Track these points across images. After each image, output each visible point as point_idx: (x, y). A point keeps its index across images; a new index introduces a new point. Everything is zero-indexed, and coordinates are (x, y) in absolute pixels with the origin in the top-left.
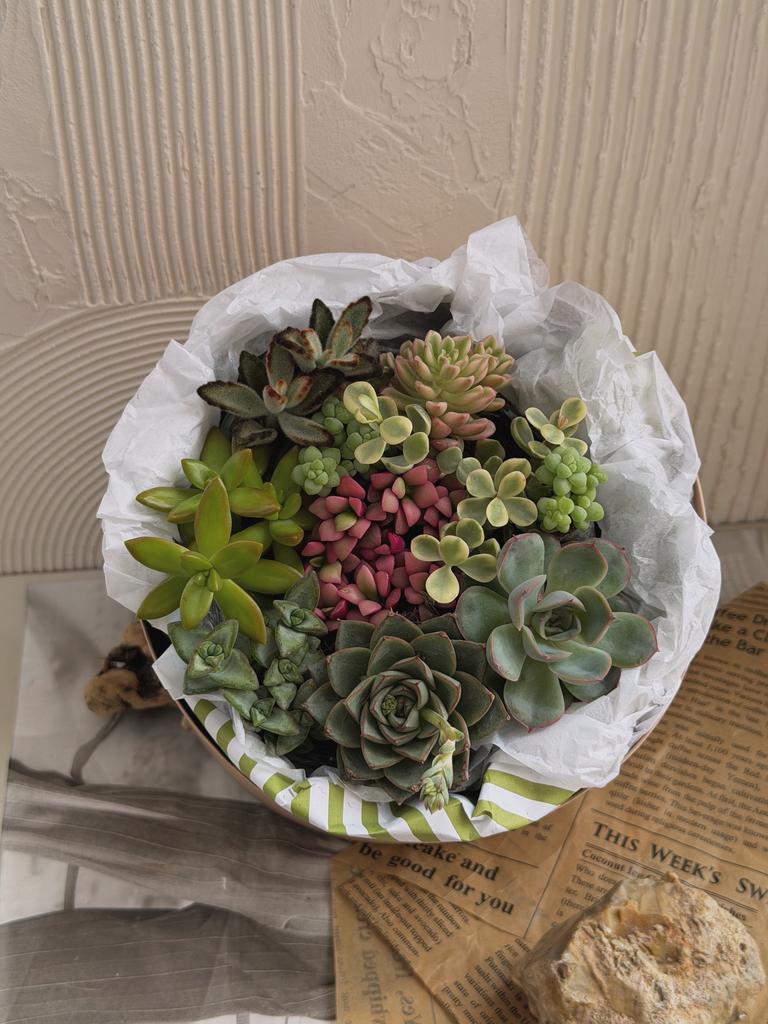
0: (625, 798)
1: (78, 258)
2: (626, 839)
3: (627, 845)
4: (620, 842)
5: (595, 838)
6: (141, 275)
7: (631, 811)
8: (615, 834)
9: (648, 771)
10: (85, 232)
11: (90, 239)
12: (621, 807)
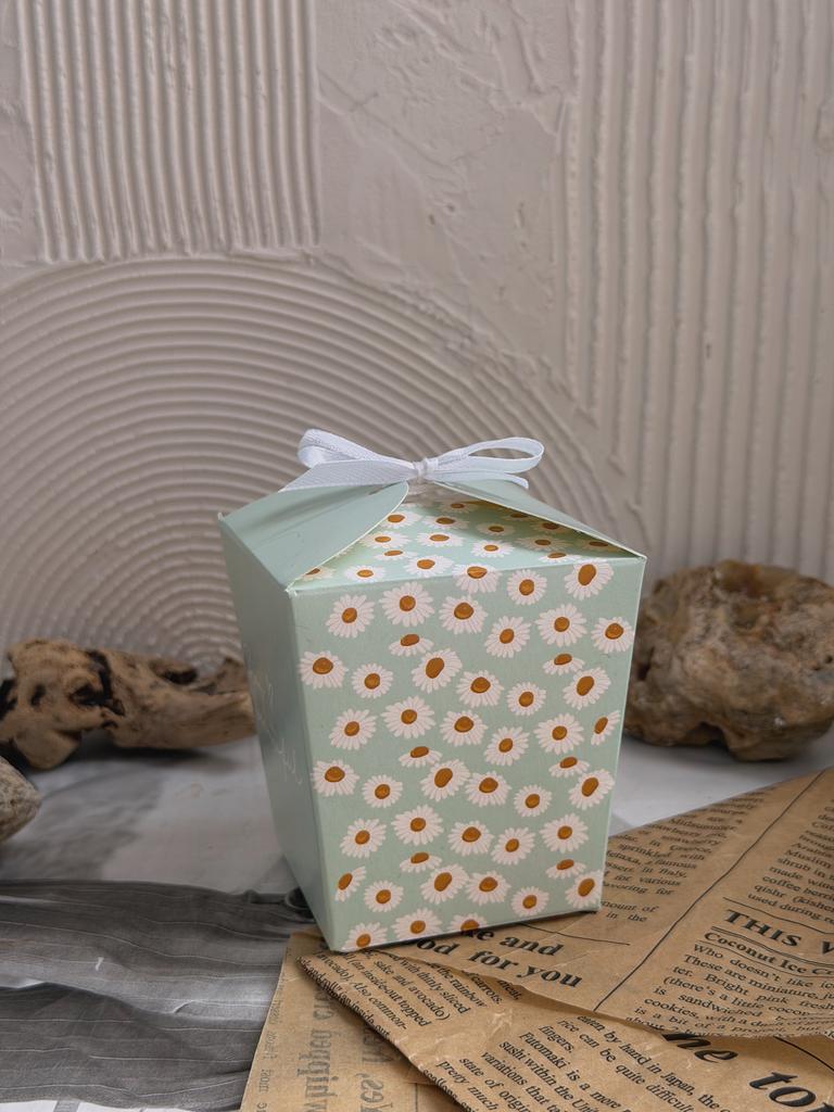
1: (38, 192)
2: (780, 933)
3: (780, 939)
6: (114, 220)
10: (49, 156)
11: (54, 165)
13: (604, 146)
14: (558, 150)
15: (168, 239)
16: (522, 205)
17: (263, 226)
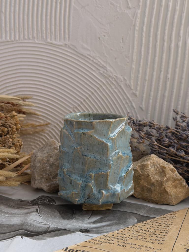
6: (18, 31)
13: (145, 24)
14: (133, 24)
15: (31, 37)
16: (123, 37)
17: (55, 36)
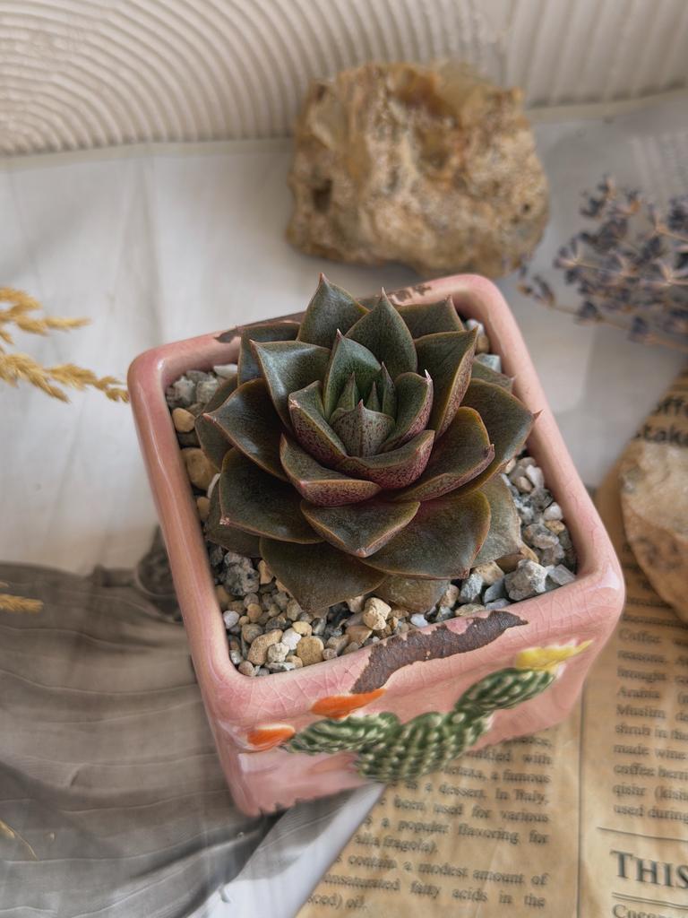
0: (640, 793)
2: (668, 869)
3: (674, 884)
4: (662, 879)
5: (620, 880)
7: (658, 815)
8: (647, 866)
9: (661, 735)
12: (640, 813)
